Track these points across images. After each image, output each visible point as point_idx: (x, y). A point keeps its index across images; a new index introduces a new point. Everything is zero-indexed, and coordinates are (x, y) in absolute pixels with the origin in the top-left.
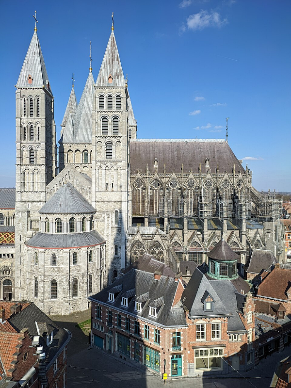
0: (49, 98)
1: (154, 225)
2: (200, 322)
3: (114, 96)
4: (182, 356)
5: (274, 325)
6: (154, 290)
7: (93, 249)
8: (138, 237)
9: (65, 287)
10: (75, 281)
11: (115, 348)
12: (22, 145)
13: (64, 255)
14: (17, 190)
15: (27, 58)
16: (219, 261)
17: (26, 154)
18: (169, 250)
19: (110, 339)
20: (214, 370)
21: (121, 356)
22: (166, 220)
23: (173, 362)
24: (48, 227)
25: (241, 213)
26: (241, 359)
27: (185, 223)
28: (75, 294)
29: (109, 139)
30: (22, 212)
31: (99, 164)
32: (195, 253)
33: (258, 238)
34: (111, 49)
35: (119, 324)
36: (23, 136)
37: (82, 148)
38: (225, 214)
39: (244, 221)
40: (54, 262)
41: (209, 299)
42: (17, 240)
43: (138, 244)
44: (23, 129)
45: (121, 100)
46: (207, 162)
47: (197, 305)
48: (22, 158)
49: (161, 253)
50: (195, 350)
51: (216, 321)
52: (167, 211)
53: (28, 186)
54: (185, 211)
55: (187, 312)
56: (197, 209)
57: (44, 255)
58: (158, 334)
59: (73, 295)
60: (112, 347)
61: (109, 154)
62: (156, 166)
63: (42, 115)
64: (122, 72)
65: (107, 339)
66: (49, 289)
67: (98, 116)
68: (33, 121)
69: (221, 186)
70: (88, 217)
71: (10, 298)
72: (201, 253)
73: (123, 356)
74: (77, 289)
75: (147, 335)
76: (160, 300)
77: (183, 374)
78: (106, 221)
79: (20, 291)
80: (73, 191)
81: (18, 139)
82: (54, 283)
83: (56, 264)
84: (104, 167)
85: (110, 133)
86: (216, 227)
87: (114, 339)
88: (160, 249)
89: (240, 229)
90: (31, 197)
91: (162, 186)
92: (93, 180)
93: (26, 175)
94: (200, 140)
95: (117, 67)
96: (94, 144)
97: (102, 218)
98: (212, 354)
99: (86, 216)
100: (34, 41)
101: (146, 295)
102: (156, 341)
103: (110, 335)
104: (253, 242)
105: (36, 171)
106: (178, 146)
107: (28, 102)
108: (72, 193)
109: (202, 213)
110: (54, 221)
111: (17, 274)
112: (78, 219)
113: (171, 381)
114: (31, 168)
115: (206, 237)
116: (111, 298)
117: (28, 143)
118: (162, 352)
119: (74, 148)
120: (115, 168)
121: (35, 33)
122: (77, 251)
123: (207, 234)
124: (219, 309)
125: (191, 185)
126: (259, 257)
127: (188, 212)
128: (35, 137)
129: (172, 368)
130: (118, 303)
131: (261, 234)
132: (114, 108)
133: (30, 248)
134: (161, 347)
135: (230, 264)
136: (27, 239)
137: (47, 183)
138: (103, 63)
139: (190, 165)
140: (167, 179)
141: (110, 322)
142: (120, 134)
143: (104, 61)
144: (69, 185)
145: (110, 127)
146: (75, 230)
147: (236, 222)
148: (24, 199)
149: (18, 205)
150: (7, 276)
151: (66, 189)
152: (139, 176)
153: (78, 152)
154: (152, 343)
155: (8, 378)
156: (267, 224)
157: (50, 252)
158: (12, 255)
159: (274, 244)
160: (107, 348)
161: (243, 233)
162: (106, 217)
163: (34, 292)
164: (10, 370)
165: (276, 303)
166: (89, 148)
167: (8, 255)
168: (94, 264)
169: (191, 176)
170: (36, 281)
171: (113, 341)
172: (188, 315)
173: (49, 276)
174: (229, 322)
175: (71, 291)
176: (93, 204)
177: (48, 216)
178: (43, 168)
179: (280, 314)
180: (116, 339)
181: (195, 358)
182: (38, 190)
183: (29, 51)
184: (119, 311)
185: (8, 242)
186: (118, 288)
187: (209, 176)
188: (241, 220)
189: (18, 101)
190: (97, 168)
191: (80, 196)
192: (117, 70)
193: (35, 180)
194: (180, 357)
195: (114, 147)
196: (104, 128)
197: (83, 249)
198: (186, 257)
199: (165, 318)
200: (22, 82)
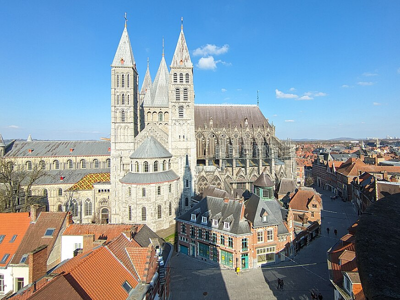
0: (136, 75)
1: (212, 165)
2: (260, 230)
3: (184, 74)
4: (249, 254)
5: (303, 228)
6: (225, 211)
7: (172, 183)
8: (203, 174)
9: (152, 212)
10: (159, 207)
11: (197, 253)
12: (116, 108)
13: (151, 189)
14: (112, 141)
15: (119, 45)
16: (263, 188)
17: (119, 115)
18: (225, 182)
19: (194, 247)
20: (270, 262)
21: (202, 259)
22: (221, 161)
23: (242, 259)
24: (138, 168)
25: (271, 154)
26: (286, 253)
27: (234, 162)
28: (160, 217)
29: (181, 104)
30: (117, 157)
31: (174, 122)
32: (241, 183)
33: (282, 171)
34: (181, 42)
35: (200, 236)
36: (116, 102)
37: (158, 110)
38: (261, 156)
39: (273, 160)
40: (144, 195)
41: (265, 214)
42: (112, 179)
43: (203, 179)
44: (116, 97)
45: (189, 77)
46: (246, 120)
47: (257, 218)
48: (116, 118)
49: (219, 184)
50: (257, 249)
51: (269, 229)
52: (222, 155)
53: (121, 138)
54: (234, 154)
55: (251, 224)
56: (242, 152)
57: (136, 189)
58: (231, 241)
59: (158, 218)
60: (195, 252)
61: (181, 115)
62: (211, 123)
63: (131, 87)
64: (189, 58)
65: (191, 247)
66: (141, 214)
67: (173, 88)
68: (124, 90)
69: (256, 137)
70: (167, 160)
71: (108, 223)
72: (245, 183)
73: (204, 258)
74: (161, 213)
75: (223, 242)
76: (231, 217)
77: (249, 267)
78: (179, 162)
79: (116, 216)
80: (155, 142)
81: (113, 103)
82: (144, 209)
83: (145, 195)
84: (177, 123)
85: (182, 100)
86: (255, 165)
87: (197, 247)
88: (219, 181)
89: (270, 166)
90: (123, 146)
91: (216, 137)
92: (170, 133)
93: (119, 131)
94: (241, 105)
95: (186, 54)
96: (170, 107)
97: (176, 161)
98: (268, 251)
99: (165, 159)
100: (125, 34)
101: (220, 214)
102: (230, 246)
103: (193, 244)
104: (279, 174)
105: (127, 127)
106: (226, 109)
107: (120, 77)
108: (155, 143)
109: (245, 155)
110: (143, 164)
111: (113, 204)
112: (160, 161)
113: (242, 273)
114: (123, 125)
115: (248, 171)
116: (194, 218)
117: (120, 107)
118: (234, 252)
119: (152, 110)
120: (186, 124)
121: (125, 28)
122: (160, 185)
123: (249, 169)
124: (272, 220)
125: (236, 136)
126: (285, 184)
127: (235, 155)
128: (126, 102)
129: (242, 264)
130: (199, 221)
131: (284, 169)
132: (184, 83)
133: (124, 184)
134: (234, 250)
135: (270, 190)
136: (121, 178)
137: (135, 136)
138: (176, 51)
139: (235, 122)
140: (220, 132)
141: (193, 235)
142: (189, 101)
143: (176, 49)
144: (152, 137)
145: (182, 96)
146: (158, 170)
147: (268, 161)
148: (117, 148)
149: (113, 152)
150: (105, 205)
151: (150, 140)
152: (200, 130)
153: (155, 113)
154: (227, 248)
155: (143, 282)
156: (287, 161)
157: (141, 187)
158: (109, 190)
159: (292, 174)
160: (191, 253)
161: (273, 168)
162: (179, 160)
163: (128, 216)
164: (144, 276)
165: (302, 213)
166: (163, 110)
167: (105, 190)
168: (173, 194)
169: (236, 129)
170: (130, 209)
171: (195, 249)
172: (252, 226)
173: (140, 204)
174: (279, 229)
175: (157, 215)
176: (170, 151)
177: (138, 160)
178: (132, 125)
179: (305, 221)
180: (198, 247)
181: (257, 255)
182: (129, 142)
183: (121, 41)
184: (200, 226)
185: (104, 181)
186: (198, 210)
187: (248, 130)
188: (271, 159)
189: (113, 77)
190: (173, 124)
191: (160, 144)
192: (186, 56)
193: (126, 134)
194: (247, 255)
195: (184, 110)
196: (177, 96)
197: (165, 183)
198: (235, 186)
199: (236, 229)
200: (116, 62)
